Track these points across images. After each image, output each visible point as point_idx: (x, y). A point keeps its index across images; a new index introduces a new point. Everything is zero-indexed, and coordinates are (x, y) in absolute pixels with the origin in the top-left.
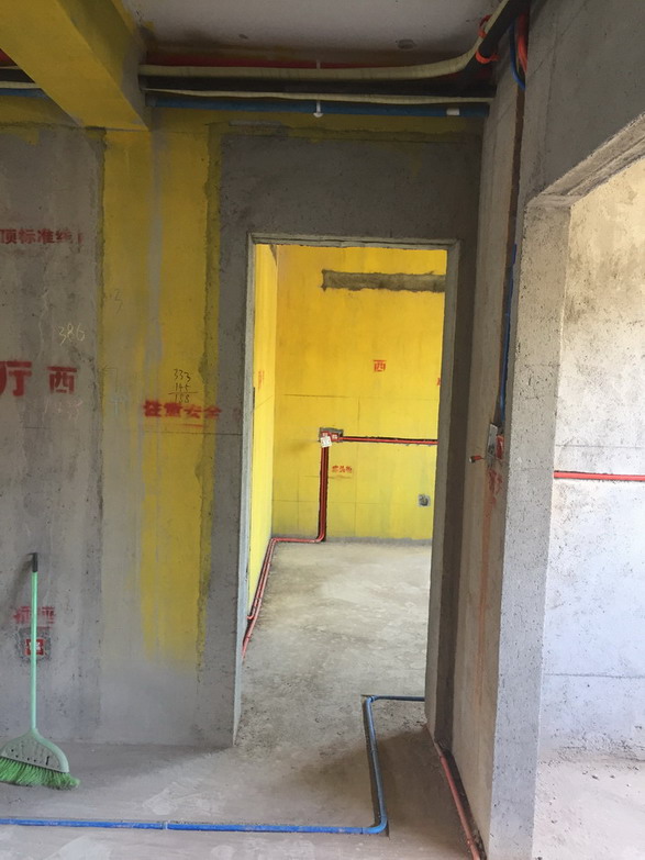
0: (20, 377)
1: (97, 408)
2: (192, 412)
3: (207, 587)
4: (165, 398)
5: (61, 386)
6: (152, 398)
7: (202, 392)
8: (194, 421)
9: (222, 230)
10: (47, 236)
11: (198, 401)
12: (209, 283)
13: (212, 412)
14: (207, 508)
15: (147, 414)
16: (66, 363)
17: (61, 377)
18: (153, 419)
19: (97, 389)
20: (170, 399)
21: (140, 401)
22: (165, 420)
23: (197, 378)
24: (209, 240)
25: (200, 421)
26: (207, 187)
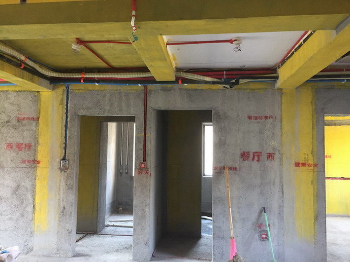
0: (258, 156)
1: (281, 165)
2: (310, 166)
3: (316, 218)
4: (301, 161)
5: (270, 159)
6: (297, 161)
7: (312, 160)
8: (310, 168)
9: (316, 114)
10: (266, 118)
11: (311, 162)
12: (313, 128)
13: (315, 165)
14: (315, 194)
15: (296, 166)
16: (272, 152)
17: (270, 156)
18: (298, 168)
19: (281, 159)
20: (303, 162)
21: (293, 163)
22: (301, 168)
23: (310, 156)
24: (313, 116)
25: (312, 168)
26: (311, 103)
